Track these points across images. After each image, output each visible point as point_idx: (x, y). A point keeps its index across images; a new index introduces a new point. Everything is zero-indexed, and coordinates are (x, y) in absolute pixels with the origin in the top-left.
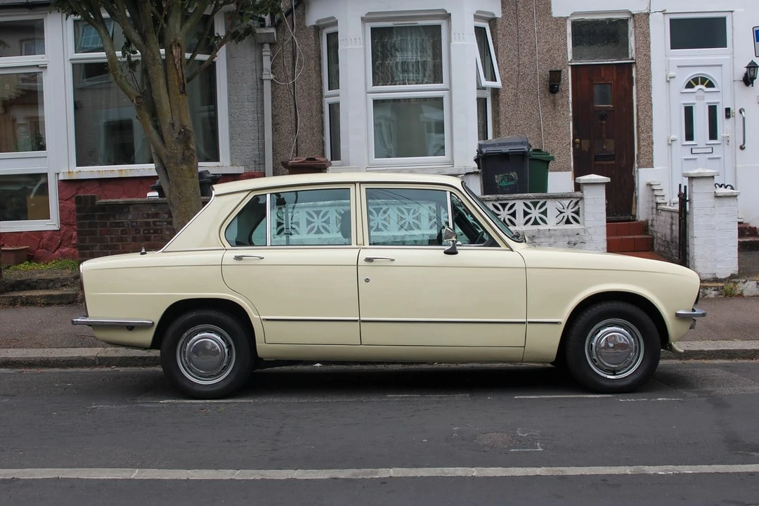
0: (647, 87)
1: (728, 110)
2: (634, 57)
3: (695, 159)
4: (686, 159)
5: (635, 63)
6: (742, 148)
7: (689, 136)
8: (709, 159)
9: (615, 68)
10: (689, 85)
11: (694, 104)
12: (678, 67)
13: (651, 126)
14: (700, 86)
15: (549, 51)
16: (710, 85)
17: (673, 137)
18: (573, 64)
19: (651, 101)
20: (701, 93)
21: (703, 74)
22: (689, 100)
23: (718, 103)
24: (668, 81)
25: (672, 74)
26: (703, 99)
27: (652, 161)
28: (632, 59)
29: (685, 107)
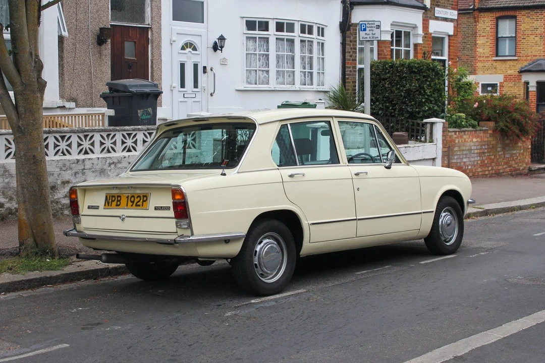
0: (159, 46)
1: (205, 68)
2: (150, 23)
3: (186, 102)
4: (181, 102)
5: (150, 28)
6: (211, 95)
7: (183, 85)
8: (194, 102)
9: (138, 30)
10: (183, 48)
11: (186, 61)
12: (177, 34)
13: (161, 75)
14: (189, 50)
15: (97, 11)
16: (195, 49)
17: (174, 85)
18: (112, 24)
19: (161, 57)
20: (190, 54)
21: (191, 41)
22: (183, 59)
23: (199, 62)
24: (171, 44)
25: (174, 38)
26: (191, 59)
27: (161, 102)
28: (149, 25)
29: (181, 64)
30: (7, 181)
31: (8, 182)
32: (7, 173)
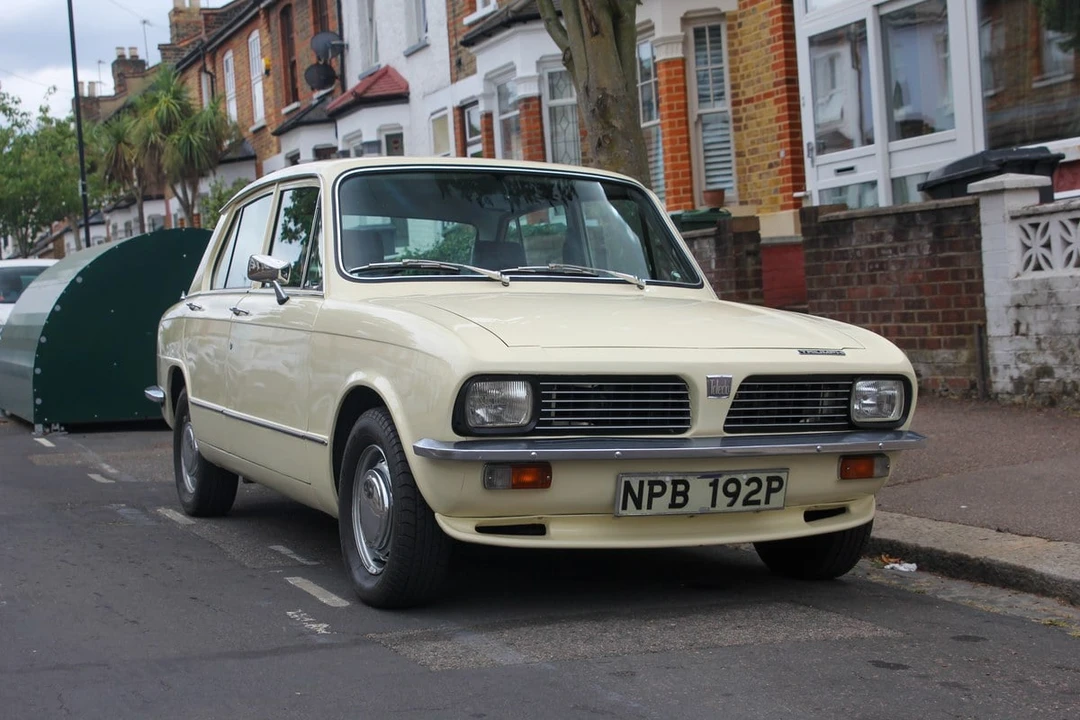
30: (1054, 317)
31: (1057, 321)
32: (1053, 300)
